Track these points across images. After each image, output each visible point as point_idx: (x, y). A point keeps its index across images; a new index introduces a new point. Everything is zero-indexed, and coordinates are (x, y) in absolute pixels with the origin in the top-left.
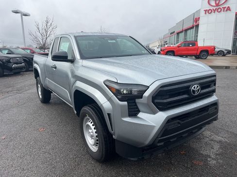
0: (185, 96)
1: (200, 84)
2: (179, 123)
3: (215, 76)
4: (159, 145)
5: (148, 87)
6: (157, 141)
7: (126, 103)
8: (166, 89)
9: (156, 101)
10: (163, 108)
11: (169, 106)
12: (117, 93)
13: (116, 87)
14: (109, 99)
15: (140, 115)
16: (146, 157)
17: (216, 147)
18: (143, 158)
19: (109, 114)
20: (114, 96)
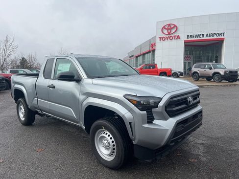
0: (184, 106)
1: (193, 96)
2: (183, 127)
3: (199, 90)
4: (171, 144)
5: (162, 99)
6: (170, 142)
7: (145, 112)
8: (174, 99)
9: (167, 109)
10: (172, 114)
11: (176, 113)
12: (138, 104)
13: (138, 99)
14: (130, 110)
15: (155, 122)
16: (158, 158)
18: (156, 159)
19: (130, 123)
20: (135, 107)
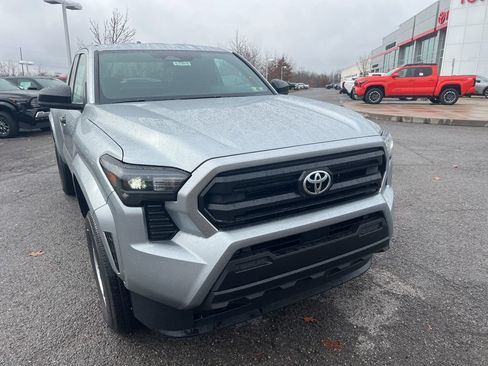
1: (331, 169)
2: (269, 258)
5: (190, 175)
6: (211, 298)
7: (139, 210)
9: (213, 207)
10: (227, 223)
12: (122, 185)
13: (119, 172)
14: (108, 198)
15: (181, 238)
16: (203, 330)
17: (391, 308)
18: (196, 331)
19: (108, 235)
20: (115, 193)
